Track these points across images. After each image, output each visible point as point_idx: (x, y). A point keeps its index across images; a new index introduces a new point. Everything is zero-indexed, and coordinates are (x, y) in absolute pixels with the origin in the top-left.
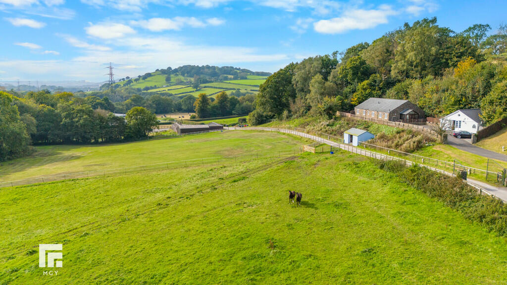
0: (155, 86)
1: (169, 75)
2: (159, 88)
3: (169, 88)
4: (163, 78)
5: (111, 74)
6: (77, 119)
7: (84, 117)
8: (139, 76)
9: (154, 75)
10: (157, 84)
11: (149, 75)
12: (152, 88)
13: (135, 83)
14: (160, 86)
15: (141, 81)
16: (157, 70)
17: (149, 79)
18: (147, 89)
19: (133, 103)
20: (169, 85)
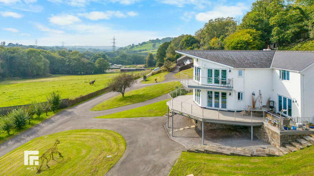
0: (146, 49)
1: (155, 43)
2: (147, 50)
3: (153, 51)
4: (152, 44)
5: (114, 43)
6: (72, 63)
7: (75, 62)
8: (139, 44)
9: (147, 43)
10: (147, 48)
11: (144, 43)
12: (144, 50)
13: (135, 47)
14: (149, 50)
15: (139, 46)
16: (150, 40)
17: (144, 45)
18: (140, 51)
19: (121, 58)
20: (154, 49)
